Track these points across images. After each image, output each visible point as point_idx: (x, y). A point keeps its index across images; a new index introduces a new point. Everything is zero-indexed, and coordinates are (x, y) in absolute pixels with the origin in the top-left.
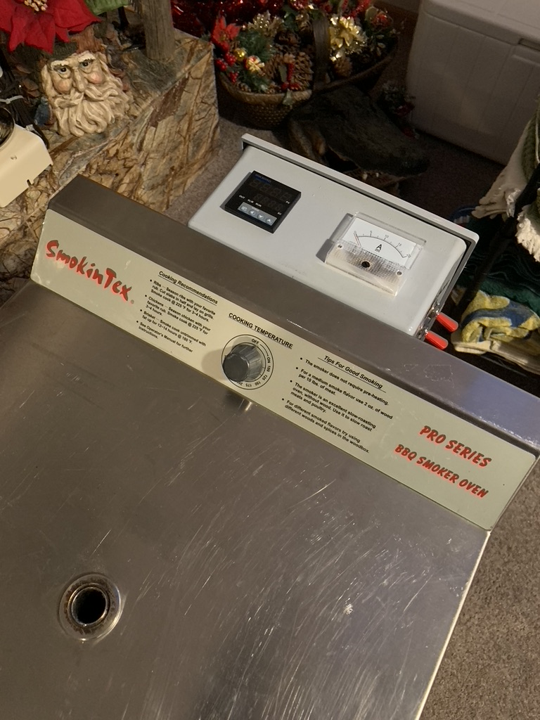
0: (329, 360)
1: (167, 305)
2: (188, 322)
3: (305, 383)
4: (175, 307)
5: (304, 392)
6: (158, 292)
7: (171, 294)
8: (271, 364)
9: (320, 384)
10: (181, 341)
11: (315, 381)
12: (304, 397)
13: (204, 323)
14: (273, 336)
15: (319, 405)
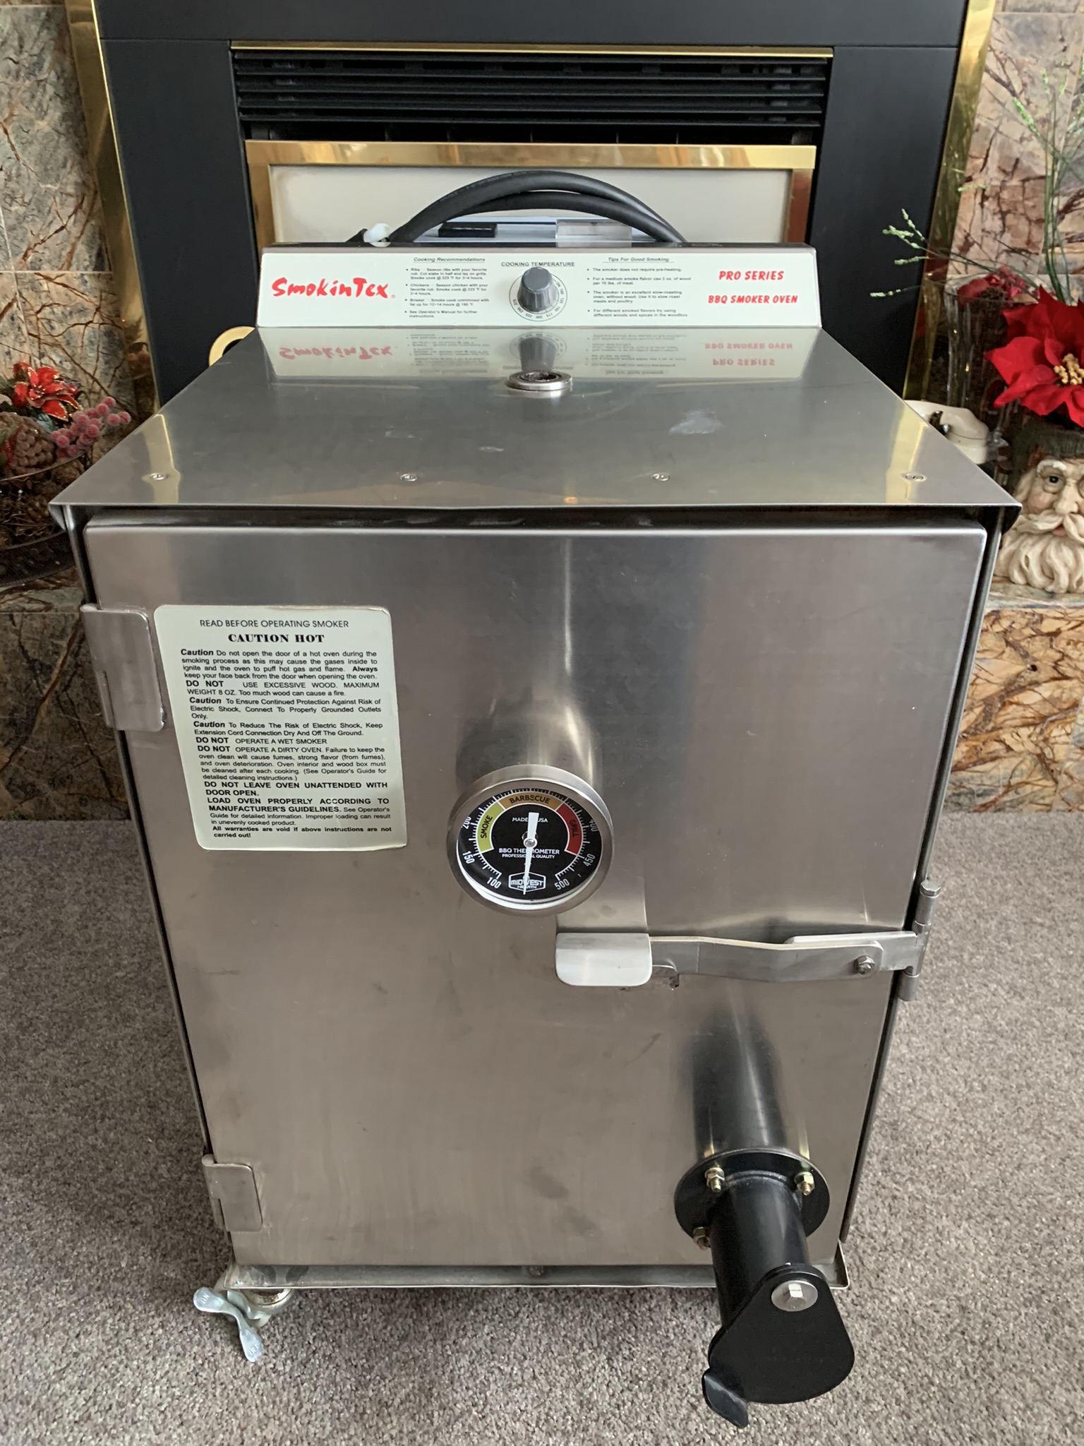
0: (613, 260)
1: (433, 283)
2: (462, 288)
3: (601, 288)
4: (441, 282)
5: (605, 295)
6: (419, 276)
7: (433, 273)
8: (562, 287)
9: (615, 282)
10: (462, 308)
11: (610, 281)
12: (607, 300)
13: (478, 282)
14: (553, 264)
15: (624, 299)
